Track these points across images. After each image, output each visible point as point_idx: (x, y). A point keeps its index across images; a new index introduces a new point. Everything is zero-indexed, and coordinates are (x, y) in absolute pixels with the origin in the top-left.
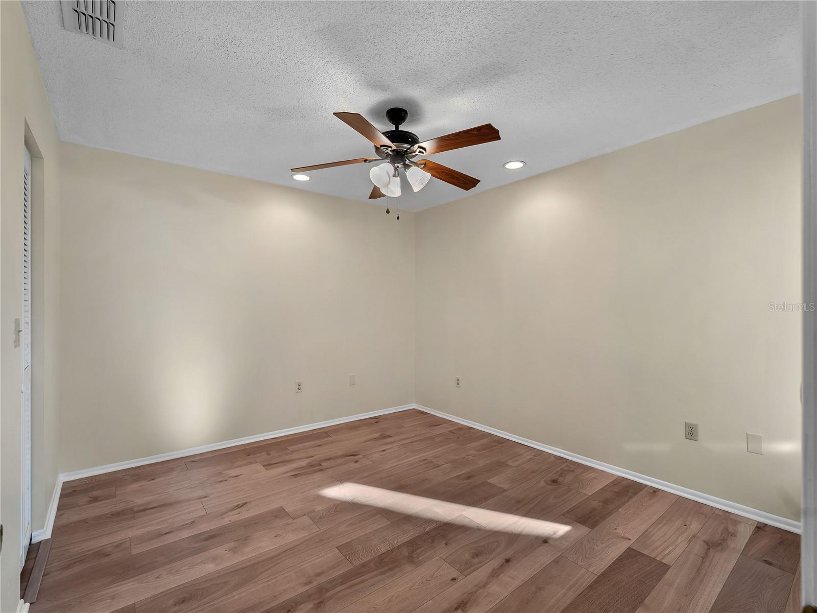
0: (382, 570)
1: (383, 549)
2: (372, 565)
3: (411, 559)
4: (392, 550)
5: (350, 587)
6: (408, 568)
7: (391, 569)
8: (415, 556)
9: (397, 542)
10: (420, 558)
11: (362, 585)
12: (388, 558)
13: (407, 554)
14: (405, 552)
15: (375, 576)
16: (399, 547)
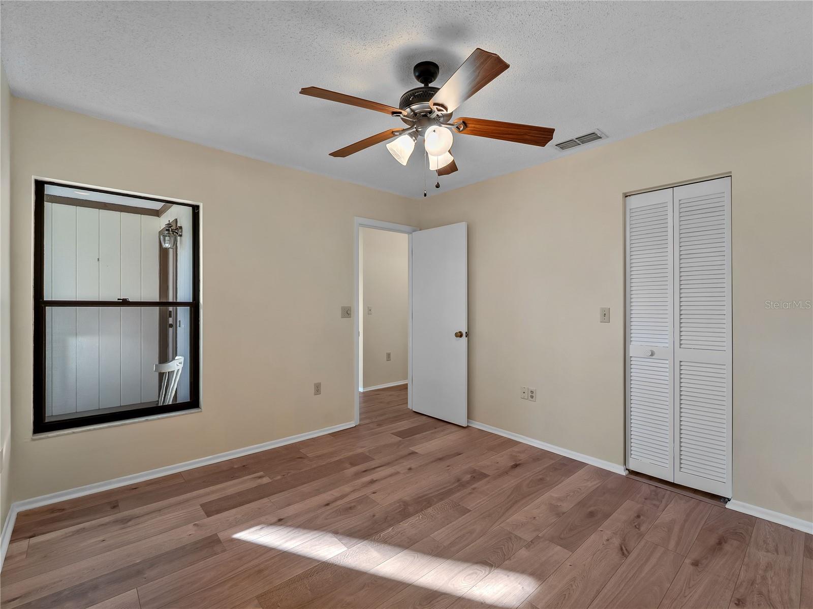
0: (426, 497)
1: (430, 510)
2: (435, 500)
3: (406, 504)
4: (422, 510)
5: (445, 488)
6: (407, 498)
7: (420, 497)
8: (402, 506)
9: (419, 516)
10: (398, 504)
11: (437, 489)
12: (423, 505)
13: (409, 507)
14: (411, 509)
15: (431, 493)
16: (417, 512)
